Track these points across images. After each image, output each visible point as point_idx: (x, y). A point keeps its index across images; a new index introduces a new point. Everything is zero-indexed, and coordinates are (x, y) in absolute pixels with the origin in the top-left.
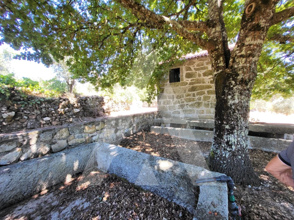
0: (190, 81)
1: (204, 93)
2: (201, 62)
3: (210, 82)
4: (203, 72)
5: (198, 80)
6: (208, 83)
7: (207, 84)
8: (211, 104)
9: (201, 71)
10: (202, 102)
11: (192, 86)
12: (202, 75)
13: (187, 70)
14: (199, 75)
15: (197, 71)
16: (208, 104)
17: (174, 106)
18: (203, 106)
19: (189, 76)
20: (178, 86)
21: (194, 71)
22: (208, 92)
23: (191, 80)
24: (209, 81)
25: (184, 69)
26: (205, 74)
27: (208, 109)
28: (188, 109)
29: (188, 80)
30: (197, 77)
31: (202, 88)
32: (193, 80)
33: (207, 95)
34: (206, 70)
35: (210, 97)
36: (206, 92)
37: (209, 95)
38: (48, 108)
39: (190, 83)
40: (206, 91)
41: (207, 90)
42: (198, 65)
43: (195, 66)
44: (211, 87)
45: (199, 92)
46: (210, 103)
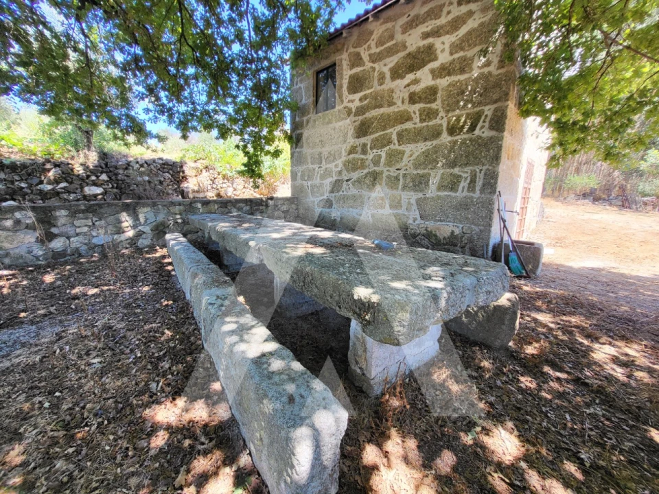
0: (357, 103)
1: (390, 142)
2: (389, 25)
3: (407, 101)
4: (391, 65)
5: (375, 96)
6: (403, 102)
7: (399, 107)
8: (405, 176)
9: (387, 60)
10: (382, 173)
11: (361, 118)
12: (388, 75)
13: (352, 66)
14: (382, 79)
15: (376, 65)
16: (397, 178)
17: (321, 185)
18: (384, 184)
19: (357, 84)
20: (330, 122)
21: (368, 65)
22: (400, 135)
23: (361, 100)
24: (406, 96)
25: (345, 64)
26: (396, 74)
27: (395, 192)
28: (350, 193)
29: (352, 101)
30: (376, 87)
31: (387, 122)
32: (365, 97)
33: (397, 147)
34: (401, 54)
35: (403, 153)
36: (394, 137)
37: (401, 148)
38: (12, 182)
39: (357, 108)
40: (393, 132)
41: (399, 128)
42: (380, 43)
43: (373, 44)
44: (409, 119)
45: (377, 139)
46: (402, 172)
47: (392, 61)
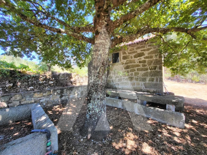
0: (125, 62)
1: (135, 71)
2: (133, 47)
3: (138, 62)
4: (134, 55)
5: (130, 61)
6: (138, 63)
7: (137, 63)
8: (140, 78)
9: (133, 54)
10: (133, 77)
11: (126, 65)
12: (133, 57)
13: (123, 54)
14: (132, 57)
15: (130, 55)
16: (138, 78)
17: (115, 80)
18: (134, 80)
19: (125, 58)
20: (117, 65)
21: (128, 54)
22: (138, 69)
23: (126, 61)
24: (138, 61)
25: (121, 54)
26: (135, 57)
27: (137, 82)
28: (124, 82)
29: (124, 61)
30: (130, 59)
31: (133, 66)
32: (127, 61)
33: (137, 72)
34: (136, 53)
35: (139, 73)
36: (136, 69)
37: (138, 72)
38: (33, 81)
39: (125, 63)
40: (136, 68)
41: (137, 68)
42: (130, 50)
43: (129, 51)
44: (139, 66)
45: (131, 70)
46: (139, 77)
47: (134, 54)
